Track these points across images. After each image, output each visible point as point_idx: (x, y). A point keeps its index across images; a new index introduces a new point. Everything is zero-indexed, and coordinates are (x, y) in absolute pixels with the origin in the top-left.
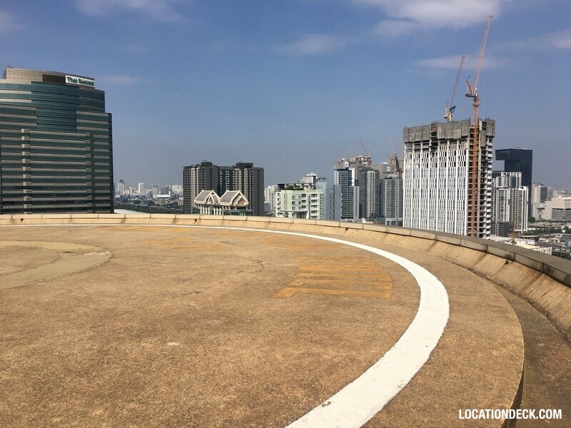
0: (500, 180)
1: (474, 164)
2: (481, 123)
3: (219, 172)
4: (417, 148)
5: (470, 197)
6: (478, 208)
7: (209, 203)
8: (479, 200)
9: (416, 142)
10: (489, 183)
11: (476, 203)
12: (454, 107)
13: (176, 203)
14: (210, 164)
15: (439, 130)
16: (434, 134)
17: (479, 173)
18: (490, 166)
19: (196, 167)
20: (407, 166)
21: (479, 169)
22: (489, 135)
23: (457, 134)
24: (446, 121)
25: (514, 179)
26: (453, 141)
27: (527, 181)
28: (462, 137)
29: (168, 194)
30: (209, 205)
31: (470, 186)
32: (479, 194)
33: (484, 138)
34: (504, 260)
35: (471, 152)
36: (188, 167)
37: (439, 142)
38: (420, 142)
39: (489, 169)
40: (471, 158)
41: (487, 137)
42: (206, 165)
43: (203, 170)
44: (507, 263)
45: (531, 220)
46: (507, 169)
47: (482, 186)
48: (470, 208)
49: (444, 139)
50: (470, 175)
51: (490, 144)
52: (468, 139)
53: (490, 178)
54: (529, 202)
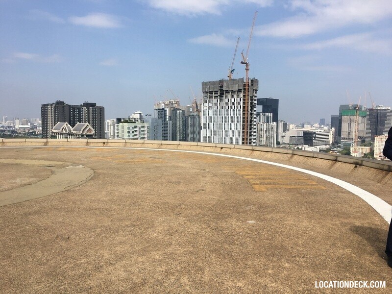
0: (260, 117)
1: (246, 108)
2: (250, 81)
3: (70, 110)
4: (211, 95)
5: (243, 129)
6: (249, 136)
7: (64, 132)
8: (249, 131)
9: (210, 92)
10: (255, 120)
11: (247, 133)
12: (234, 70)
13: (35, 132)
14: (63, 103)
15: (225, 85)
16: (222, 87)
17: (249, 113)
18: (255, 109)
19: (51, 105)
20: (204, 107)
21: (249, 110)
22: (255, 89)
23: (236, 88)
24: (228, 79)
25: (268, 117)
26: (233, 92)
27: (275, 119)
28: (239, 90)
29: (27, 125)
30: (64, 133)
31: (243, 122)
32: (249, 127)
33: (252, 91)
35: (244, 100)
36: (45, 105)
37: (224, 92)
38: (212, 92)
39: (255, 111)
40: (244, 103)
41: (253, 90)
42: (60, 104)
43: (58, 107)
45: (278, 143)
46: (264, 111)
47: (251, 121)
48: (243, 136)
49: (227, 90)
50: (244, 114)
51: (255, 95)
52: (243, 91)
53: (255, 116)
54: (277, 132)
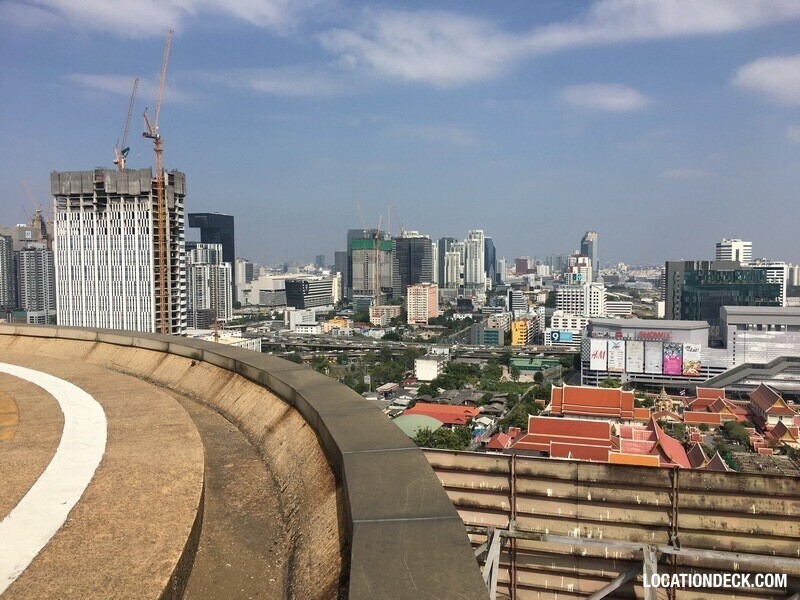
0: (196, 253)
1: (161, 232)
2: (166, 176)
4: (75, 204)
5: (157, 277)
6: (169, 292)
8: (169, 282)
9: (72, 195)
10: (182, 258)
11: (166, 286)
12: (128, 149)
15: (108, 181)
16: (100, 185)
17: (168, 245)
18: (182, 235)
20: (61, 230)
21: (168, 238)
22: (179, 192)
23: (135, 188)
24: (116, 168)
25: (213, 253)
26: (129, 197)
27: (229, 256)
28: (142, 193)
31: (157, 262)
32: (169, 273)
33: (172, 197)
34: (191, 360)
35: (155, 215)
37: (108, 198)
38: (79, 195)
39: (181, 239)
40: (155, 223)
41: (176, 195)
44: (193, 364)
45: (237, 305)
46: (205, 240)
47: (173, 261)
48: (158, 292)
49: (115, 194)
50: (156, 246)
51: (180, 205)
52: (151, 196)
53: (182, 250)
54: (233, 283)
